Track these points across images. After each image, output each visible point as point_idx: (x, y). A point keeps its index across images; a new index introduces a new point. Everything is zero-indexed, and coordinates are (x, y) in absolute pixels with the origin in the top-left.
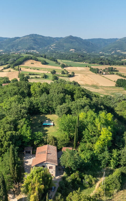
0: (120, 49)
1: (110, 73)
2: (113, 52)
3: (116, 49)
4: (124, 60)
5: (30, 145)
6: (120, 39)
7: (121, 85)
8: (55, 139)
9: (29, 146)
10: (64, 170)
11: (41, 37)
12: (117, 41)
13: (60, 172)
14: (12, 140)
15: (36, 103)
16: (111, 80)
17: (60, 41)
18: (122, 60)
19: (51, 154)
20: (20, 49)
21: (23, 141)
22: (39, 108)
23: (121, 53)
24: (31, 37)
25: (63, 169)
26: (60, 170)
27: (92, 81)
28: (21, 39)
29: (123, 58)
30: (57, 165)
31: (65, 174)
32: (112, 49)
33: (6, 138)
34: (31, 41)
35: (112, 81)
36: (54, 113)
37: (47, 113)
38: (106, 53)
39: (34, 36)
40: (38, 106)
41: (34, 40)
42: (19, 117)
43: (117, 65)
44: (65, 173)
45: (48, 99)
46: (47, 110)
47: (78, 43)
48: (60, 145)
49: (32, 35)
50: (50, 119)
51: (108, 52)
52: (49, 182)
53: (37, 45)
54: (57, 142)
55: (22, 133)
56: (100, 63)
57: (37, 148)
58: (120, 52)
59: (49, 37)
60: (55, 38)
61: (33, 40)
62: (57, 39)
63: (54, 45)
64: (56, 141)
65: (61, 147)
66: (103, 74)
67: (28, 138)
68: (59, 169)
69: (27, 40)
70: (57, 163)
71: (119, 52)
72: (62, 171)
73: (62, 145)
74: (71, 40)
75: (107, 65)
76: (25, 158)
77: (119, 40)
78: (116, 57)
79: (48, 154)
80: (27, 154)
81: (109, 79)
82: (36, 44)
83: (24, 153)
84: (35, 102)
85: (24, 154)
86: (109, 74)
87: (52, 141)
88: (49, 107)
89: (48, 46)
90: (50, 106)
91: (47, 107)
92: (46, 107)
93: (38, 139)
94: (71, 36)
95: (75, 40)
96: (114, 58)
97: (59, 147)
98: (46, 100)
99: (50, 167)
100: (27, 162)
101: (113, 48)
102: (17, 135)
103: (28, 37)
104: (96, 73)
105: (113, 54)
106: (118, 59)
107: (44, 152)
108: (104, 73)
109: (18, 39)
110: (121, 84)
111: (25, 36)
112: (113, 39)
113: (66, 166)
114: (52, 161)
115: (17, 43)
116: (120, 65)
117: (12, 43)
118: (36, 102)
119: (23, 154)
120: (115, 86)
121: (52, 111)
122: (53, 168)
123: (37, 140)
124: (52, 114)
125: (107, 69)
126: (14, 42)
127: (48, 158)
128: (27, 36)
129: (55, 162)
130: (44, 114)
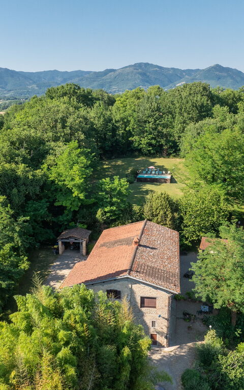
5: (80, 222)
8: (174, 207)
9: (79, 225)
10: (206, 323)
11: (157, 69)
13: (189, 328)
14: (8, 191)
15: (122, 119)
17: (196, 76)
19: (152, 248)
20: (115, 91)
21: (56, 204)
22: (130, 134)
24: (137, 68)
25: (201, 316)
26: (190, 319)
28: (117, 73)
30: (177, 291)
31: (211, 339)
34: (137, 77)
36: (174, 152)
37: (154, 154)
39: (143, 67)
40: (127, 129)
41: (143, 74)
42: (59, 137)
44: (212, 333)
45: (158, 109)
46: (153, 142)
47: (231, 80)
48: (191, 229)
49: (139, 65)
50: (163, 166)
52: (126, 374)
53: (149, 84)
54: (181, 219)
55: (52, 176)
57: (105, 232)
59: (173, 69)
60: (184, 71)
61: (140, 74)
62: (189, 72)
63: (182, 83)
64: (176, 215)
65: (195, 238)
67: (76, 193)
68: (185, 314)
69: (128, 73)
70: (178, 283)
72: (198, 325)
73: (199, 231)
74: (217, 73)
76: (57, 265)
79: (140, 248)
80: (68, 254)
82: (147, 82)
83: (58, 249)
84: (118, 117)
85: (57, 253)
87: (162, 212)
88: (161, 135)
89: (171, 85)
90: (165, 131)
91: (156, 133)
92: (151, 133)
93: (112, 204)
94: (217, 65)
95: (226, 74)
97: (187, 239)
98: (152, 111)
99: (143, 299)
100: (60, 278)
103: (132, 69)
107: (128, 242)
109: (112, 73)
111: (126, 67)
113: (216, 301)
114: (153, 273)
115: (109, 80)
117: (99, 80)
118: (122, 115)
119: (54, 251)
121: (171, 147)
122: (158, 303)
123: (106, 206)
124: (168, 155)
126: (103, 80)
127: (137, 260)
128: (130, 66)
129: (167, 280)
130: (146, 155)
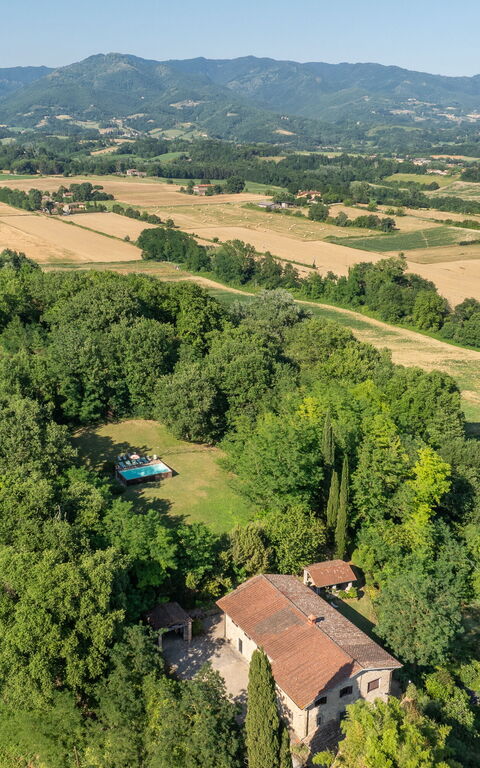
0: (68, 109)
1: (89, 206)
2: (43, 123)
3: (51, 111)
4: (102, 151)
6: (60, 71)
7: (165, 252)
12: (49, 76)
16: (108, 236)
18: (92, 154)
19: (322, 619)
23: (74, 125)
27: (37, 245)
29: (94, 145)
32: (37, 110)
33: (93, 600)
35: (117, 241)
38: (13, 126)
43: (92, 172)
51: (20, 121)
56: (24, 169)
58: (71, 123)
66: (61, 212)
71: (68, 120)
75: (52, 173)
77: (57, 74)
78: (68, 142)
81: (96, 232)
86: (83, 212)
96: (61, 146)
101: (38, 107)
102: (124, 567)
104: (30, 210)
105: (43, 129)
106: (77, 150)
108: (66, 208)
110: (163, 249)
112: (30, 69)
116: (102, 174)
120: (141, 258)
123: (198, 567)
125: (66, 191)
